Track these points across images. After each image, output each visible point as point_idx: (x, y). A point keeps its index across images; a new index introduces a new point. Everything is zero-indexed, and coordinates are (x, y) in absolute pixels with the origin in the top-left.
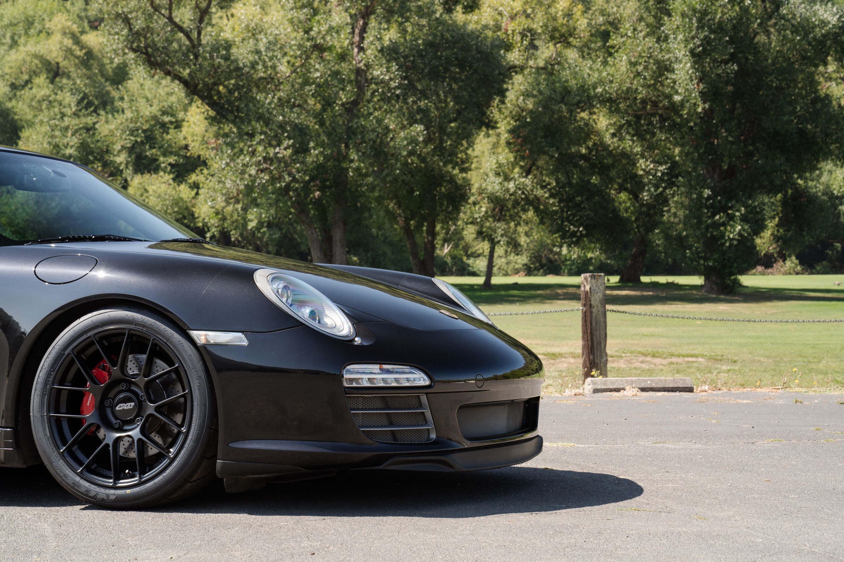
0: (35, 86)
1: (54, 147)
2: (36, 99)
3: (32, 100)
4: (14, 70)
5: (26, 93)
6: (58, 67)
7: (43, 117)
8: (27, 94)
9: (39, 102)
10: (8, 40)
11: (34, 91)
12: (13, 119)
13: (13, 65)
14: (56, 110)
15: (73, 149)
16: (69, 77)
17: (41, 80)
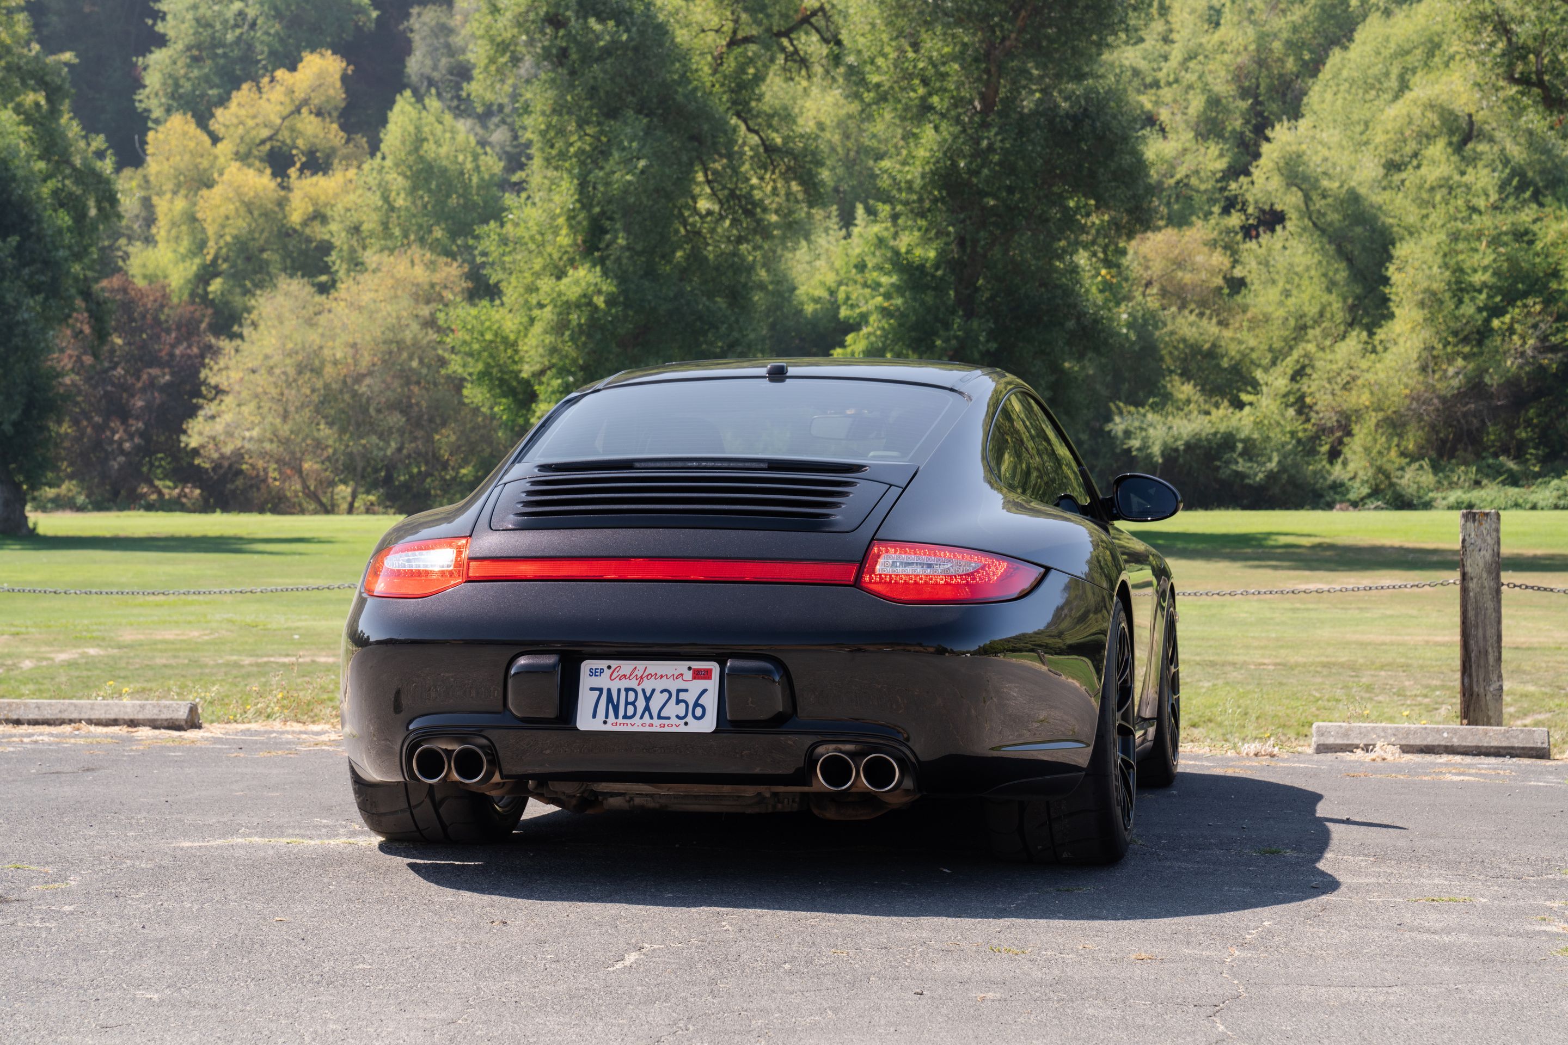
0: (1425, 162)
1: (1454, 272)
2: (1427, 186)
3: (1420, 187)
4: (1391, 135)
5: (1409, 175)
6: (1471, 123)
7: (1436, 217)
8: (1412, 177)
9: (1432, 189)
10: (1394, 83)
11: (1424, 170)
12: (1383, 223)
13: (1389, 127)
14: (1460, 202)
15: (1489, 274)
16: (1491, 140)
17: (1438, 149)
